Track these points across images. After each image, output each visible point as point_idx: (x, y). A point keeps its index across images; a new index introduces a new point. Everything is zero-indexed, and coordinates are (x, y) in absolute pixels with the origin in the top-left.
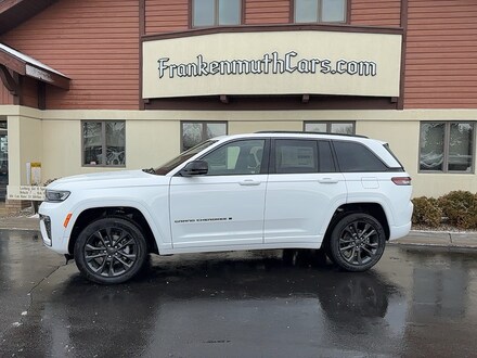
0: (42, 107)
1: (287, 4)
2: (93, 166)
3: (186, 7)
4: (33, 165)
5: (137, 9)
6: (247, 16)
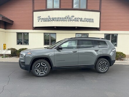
0: (5, 29)
2: (20, 45)
3: (45, 3)
4: (4, 44)
5: (32, 3)
6: (61, 6)
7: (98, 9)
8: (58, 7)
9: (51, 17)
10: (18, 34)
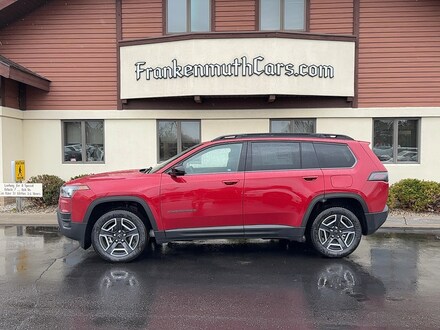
0: (23, 107)
1: (253, 3)
2: (73, 163)
3: (160, 15)
4: (17, 163)
5: (114, 16)
6: (217, 24)
7: (349, 32)
8: (207, 29)
9: (182, 63)
10: (67, 125)
